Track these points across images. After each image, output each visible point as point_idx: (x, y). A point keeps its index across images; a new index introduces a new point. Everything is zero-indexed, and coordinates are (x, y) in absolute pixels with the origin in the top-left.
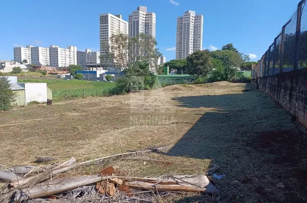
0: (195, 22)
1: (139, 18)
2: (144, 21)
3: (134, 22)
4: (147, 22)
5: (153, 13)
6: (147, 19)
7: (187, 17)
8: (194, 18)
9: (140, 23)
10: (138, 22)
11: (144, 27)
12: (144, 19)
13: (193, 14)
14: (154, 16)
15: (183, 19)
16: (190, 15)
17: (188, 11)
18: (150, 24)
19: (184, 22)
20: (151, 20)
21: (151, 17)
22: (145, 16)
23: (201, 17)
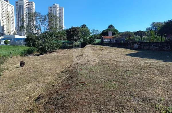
0: (59, 11)
1: (23, 4)
2: (27, 7)
3: (20, 6)
4: (29, 7)
5: (33, 2)
6: (29, 5)
7: (54, 7)
8: (59, 9)
9: (24, 7)
10: (23, 6)
11: (27, 10)
12: (27, 5)
13: (58, 6)
14: (34, 4)
15: (52, 8)
16: (56, 6)
17: (55, 4)
18: (31, 9)
19: (53, 10)
20: (32, 6)
21: (32, 5)
22: (27, 3)
23: (62, 8)
